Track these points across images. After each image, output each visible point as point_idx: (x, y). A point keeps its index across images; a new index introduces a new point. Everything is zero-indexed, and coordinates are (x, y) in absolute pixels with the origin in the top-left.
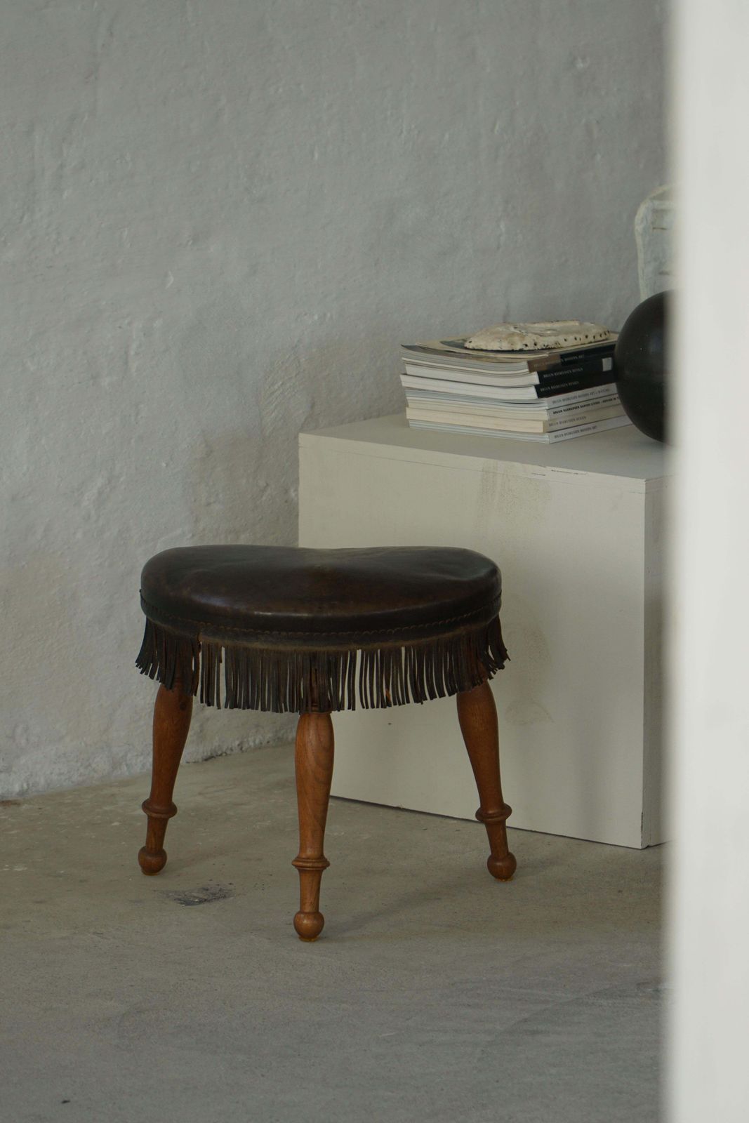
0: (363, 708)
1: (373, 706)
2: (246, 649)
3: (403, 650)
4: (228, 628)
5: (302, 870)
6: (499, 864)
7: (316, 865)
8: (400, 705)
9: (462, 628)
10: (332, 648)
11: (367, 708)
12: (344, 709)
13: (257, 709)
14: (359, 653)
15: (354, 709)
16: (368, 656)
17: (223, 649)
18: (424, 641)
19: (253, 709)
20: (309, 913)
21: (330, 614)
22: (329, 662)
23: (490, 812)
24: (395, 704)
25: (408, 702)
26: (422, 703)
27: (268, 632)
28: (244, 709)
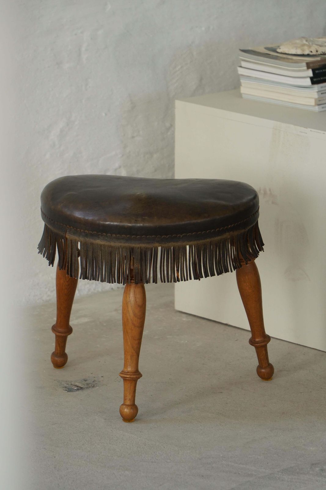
0: (162, 282)
1: (168, 282)
2: (92, 244)
3: (188, 247)
4: (82, 230)
5: (125, 379)
6: (263, 370)
7: (132, 376)
8: (185, 280)
9: (227, 234)
10: (143, 246)
11: (165, 282)
12: (150, 283)
13: (98, 280)
14: (160, 248)
15: (156, 283)
16: (166, 251)
17: (79, 243)
18: (201, 242)
19: (96, 280)
20: (128, 405)
21: (141, 225)
22: (141, 253)
23: (257, 340)
24: (182, 280)
25: (191, 279)
26: (200, 280)
27: (105, 234)
28: (90, 280)
